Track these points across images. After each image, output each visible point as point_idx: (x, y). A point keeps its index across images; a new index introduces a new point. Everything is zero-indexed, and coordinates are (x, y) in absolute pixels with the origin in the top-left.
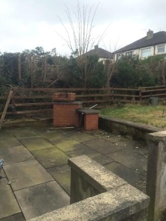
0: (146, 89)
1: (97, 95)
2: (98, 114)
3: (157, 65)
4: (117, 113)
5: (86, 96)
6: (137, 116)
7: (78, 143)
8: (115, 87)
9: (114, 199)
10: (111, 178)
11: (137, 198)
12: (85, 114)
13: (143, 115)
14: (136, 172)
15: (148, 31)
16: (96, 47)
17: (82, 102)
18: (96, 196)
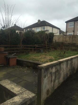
0: (38, 46)
1: (15, 48)
2: (16, 58)
3: (42, 35)
4: (25, 57)
5: (10, 49)
6: (34, 58)
7: (6, 73)
8: (24, 45)
9: (20, 99)
10: (19, 89)
11: (30, 96)
12: (10, 58)
13: (37, 57)
14: (34, 84)
15: (38, 20)
16: (15, 25)
17: (8, 52)
18: (11, 99)
